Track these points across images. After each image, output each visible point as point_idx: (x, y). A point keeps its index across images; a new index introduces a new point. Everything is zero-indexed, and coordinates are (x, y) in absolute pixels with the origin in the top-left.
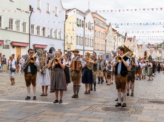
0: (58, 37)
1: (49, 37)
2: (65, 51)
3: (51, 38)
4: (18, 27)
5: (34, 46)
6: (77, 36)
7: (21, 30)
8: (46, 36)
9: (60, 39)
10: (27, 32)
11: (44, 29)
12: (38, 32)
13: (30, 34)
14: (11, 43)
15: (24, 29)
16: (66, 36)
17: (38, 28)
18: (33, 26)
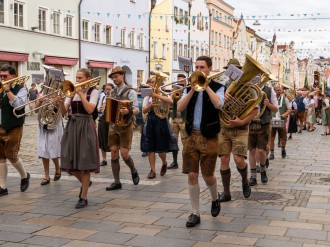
0: (137, 46)
1: (120, 46)
2: (151, 73)
3: (123, 47)
4: (56, 25)
5: (88, 63)
6: (175, 43)
7: (63, 32)
8: (113, 43)
9: (141, 50)
10: (75, 35)
11: (108, 29)
12: (97, 35)
13: (80, 41)
14: (44, 60)
15: (69, 30)
16: (152, 43)
17: (97, 27)
18: (86, 24)
